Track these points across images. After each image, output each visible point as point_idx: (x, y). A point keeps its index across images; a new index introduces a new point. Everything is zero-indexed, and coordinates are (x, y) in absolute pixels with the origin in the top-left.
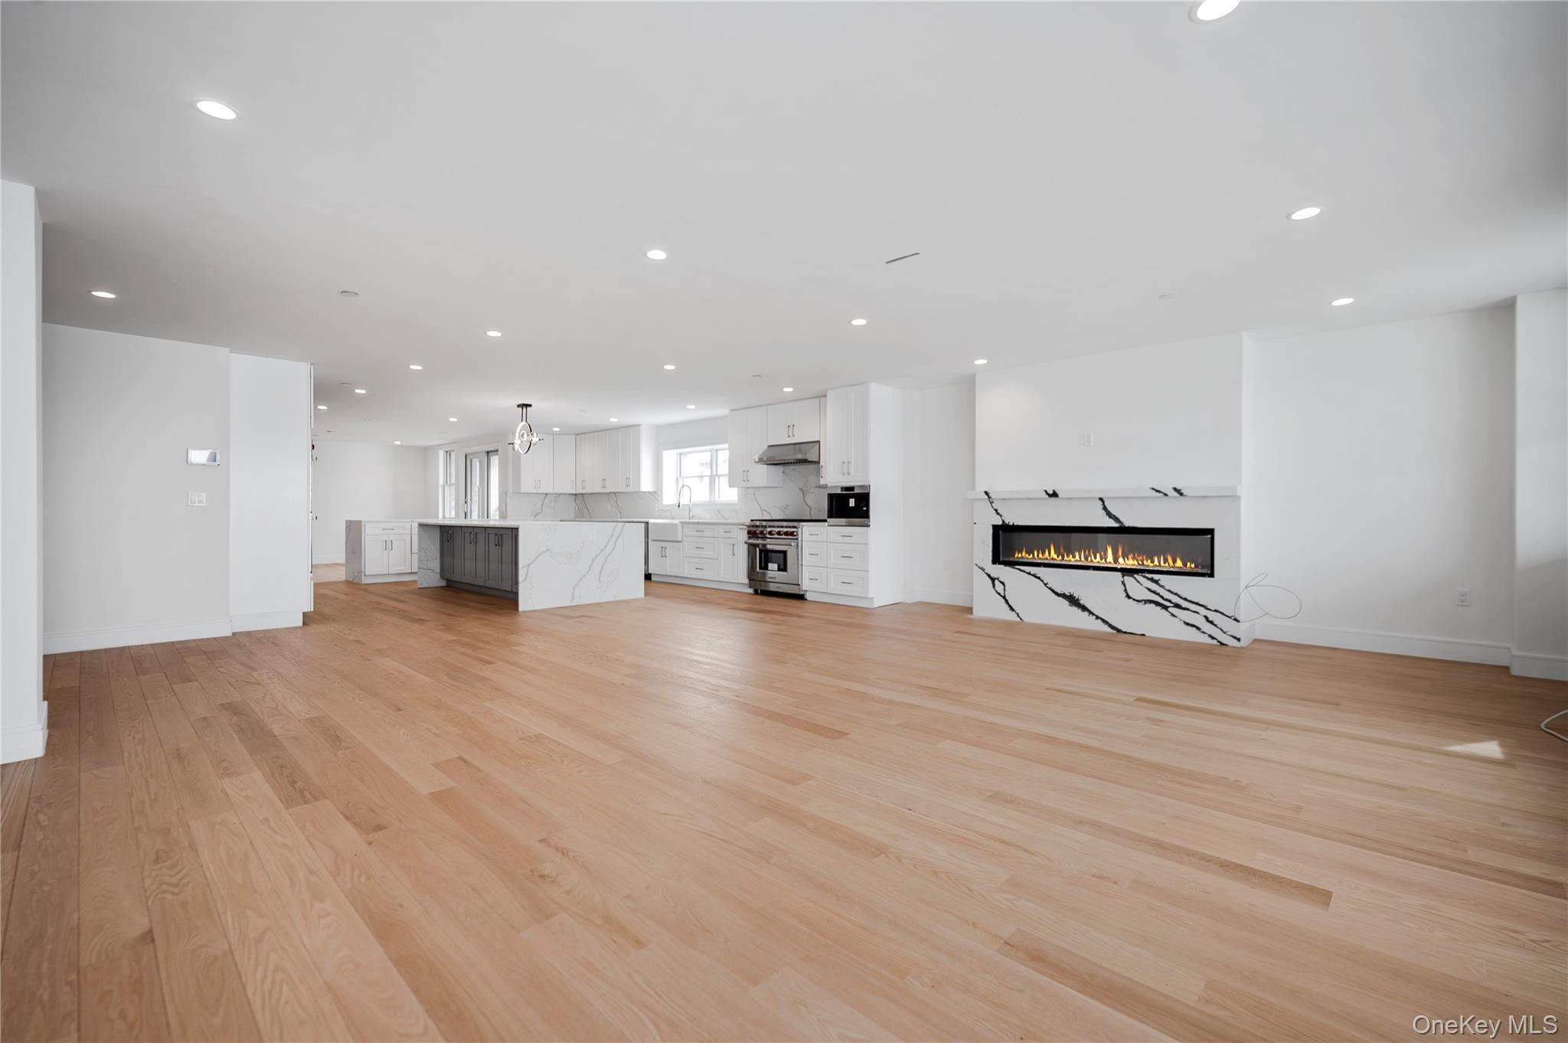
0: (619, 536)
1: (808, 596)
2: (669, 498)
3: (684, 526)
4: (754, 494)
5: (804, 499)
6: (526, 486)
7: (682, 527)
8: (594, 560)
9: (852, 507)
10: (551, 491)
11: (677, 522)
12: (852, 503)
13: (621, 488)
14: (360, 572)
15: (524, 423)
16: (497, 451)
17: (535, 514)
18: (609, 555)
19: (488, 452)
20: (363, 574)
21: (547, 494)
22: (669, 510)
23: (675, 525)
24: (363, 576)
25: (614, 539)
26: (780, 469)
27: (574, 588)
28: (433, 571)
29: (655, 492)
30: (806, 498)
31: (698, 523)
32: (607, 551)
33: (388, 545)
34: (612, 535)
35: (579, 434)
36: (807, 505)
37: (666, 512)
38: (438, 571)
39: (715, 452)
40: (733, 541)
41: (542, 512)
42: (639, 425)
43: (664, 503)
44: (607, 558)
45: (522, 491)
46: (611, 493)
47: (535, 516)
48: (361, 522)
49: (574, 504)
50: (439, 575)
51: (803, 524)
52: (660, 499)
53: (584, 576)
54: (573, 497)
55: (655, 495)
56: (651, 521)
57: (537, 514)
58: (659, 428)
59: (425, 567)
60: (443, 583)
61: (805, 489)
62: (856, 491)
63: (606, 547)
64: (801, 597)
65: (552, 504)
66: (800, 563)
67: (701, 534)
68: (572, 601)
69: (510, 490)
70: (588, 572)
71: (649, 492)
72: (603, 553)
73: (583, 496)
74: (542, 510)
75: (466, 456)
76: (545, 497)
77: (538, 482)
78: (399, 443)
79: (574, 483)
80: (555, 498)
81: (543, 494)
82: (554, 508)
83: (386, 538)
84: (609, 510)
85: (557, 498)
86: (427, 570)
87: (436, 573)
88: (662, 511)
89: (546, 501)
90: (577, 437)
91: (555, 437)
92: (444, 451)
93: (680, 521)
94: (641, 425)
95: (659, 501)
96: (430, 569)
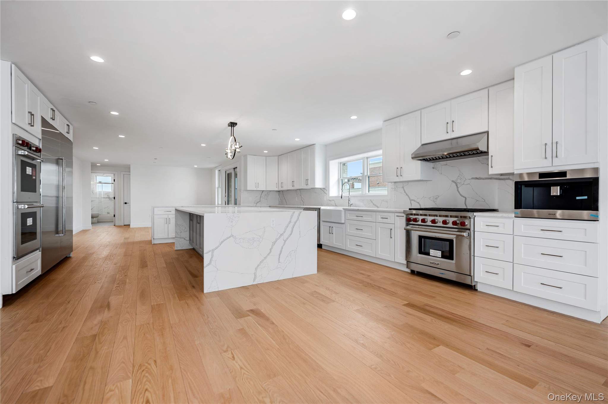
0: (295, 222)
1: (479, 288)
2: (334, 191)
3: (346, 211)
4: (403, 187)
5: (458, 190)
6: (251, 187)
7: (345, 212)
8: (274, 243)
9: (556, 196)
10: (265, 190)
11: (341, 208)
12: (556, 191)
13: (303, 186)
14: (153, 238)
15: (232, 137)
17: (256, 202)
18: (287, 239)
19: (234, 169)
21: (263, 191)
22: (333, 200)
23: (340, 211)
25: (291, 225)
26: (430, 164)
27: (256, 269)
28: (185, 239)
29: (324, 188)
30: (460, 189)
31: (358, 210)
32: (286, 235)
33: (168, 221)
34: (290, 222)
35: (279, 156)
36: (461, 195)
37: (331, 201)
38: (188, 239)
39: (366, 159)
40: (392, 226)
41: (260, 201)
42: (314, 144)
43: (329, 195)
44: (285, 241)
45: (248, 189)
46: (298, 189)
47: (256, 203)
49: (278, 196)
51: (475, 214)
52: (327, 192)
53: (265, 258)
54: (278, 192)
55: (324, 190)
56: (322, 208)
57: (258, 202)
58: (327, 147)
59: (179, 237)
60: (190, 247)
61: (459, 181)
62: (568, 177)
63: (284, 232)
64: (471, 288)
65: (266, 197)
66: (472, 254)
67: (360, 218)
68: (254, 280)
69: (242, 189)
70: (269, 254)
71: (320, 189)
72: (282, 237)
73: (283, 192)
74: (260, 200)
75: (226, 171)
76: (262, 193)
77: (257, 184)
78: (196, 166)
79: (277, 184)
80: (268, 193)
81: (261, 191)
82: (267, 199)
83: (166, 217)
84: (297, 200)
85: (269, 193)
86: (181, 238)
87: (187, 240)
88: (330, 201)
89: (262, 195)
90: (279, 157)
91: (267, 157)
92: (218, 170)
93: (343, 209)
94: (315, 145)
95: (327, 194)
96: (183, 238)
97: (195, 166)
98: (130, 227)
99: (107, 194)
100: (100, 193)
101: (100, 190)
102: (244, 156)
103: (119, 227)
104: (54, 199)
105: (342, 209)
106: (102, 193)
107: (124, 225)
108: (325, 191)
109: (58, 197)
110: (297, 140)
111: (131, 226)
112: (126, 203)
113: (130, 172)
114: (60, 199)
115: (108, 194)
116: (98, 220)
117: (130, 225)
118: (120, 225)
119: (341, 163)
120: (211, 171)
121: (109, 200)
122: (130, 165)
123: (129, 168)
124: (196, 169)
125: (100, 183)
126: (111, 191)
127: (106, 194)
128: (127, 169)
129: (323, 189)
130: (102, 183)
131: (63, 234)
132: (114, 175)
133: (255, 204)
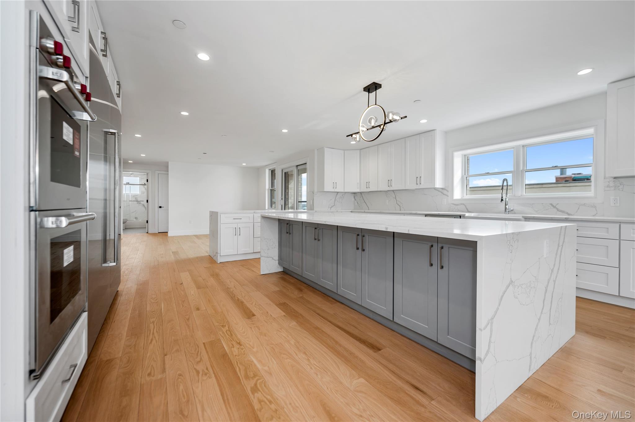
2: (458, 193)
6: (328, 187)
8: (546, 289)
10: (343, 191)
14: (217, 253)
16: (306, 163)
17: (331, 206)
19: (297, 166)
20: (219, 255)
21: (338, 192)
24: (219, 256)
28: (273, 259)
33: (237, 232)
37: (457, 205)
38: (277, 258)
42: (434, 130)
43: (454, 199)
45: (325, 190)
47: (331, 208)
48: (218, 212)
49: (353, 199)
50: (277, 262)
52: (449, 194)
54: (353, 194)
59: (266, 255)
60: (281, 269)
65: (340, 200)
69: (316, 190)
73: (361, 194)
74: (335, 204)
75: (282, 170)
76: (337, 195)
77: (335, 184)
78: (245, 164)
79: (359, 183)
80: (342, 195)
81: (336, 192)
82: (342, 203)
83: (235, 226)
84: (388, 204)
85: (344, 195)
86: (268, 257)
87: (275, 260)
88: (455, 205)
89: (337, 198)
90: (361, 150)
91: (345, 151)
92: (269, 170)
93: (523, 217)
94: (436, 131)
95: (448, 196)
96: (270, 257)
97: (243, 164)
98: (167, 235)
99: (135, 196)
100: (128, 195)
101: (128, 192)
102: (317, 150)
103: (154, 234)
104: (103, 202)
105: (521, 218)
106: (129, 195)
107: (159, 233)
108: (445, 192)
109: (105, 200)
110: (424, 121)
111: (170, 234)
112: (160, 207)
113: (168, 171)
114: (108, 202)
115: (137, 197)
116: (125, 226)
117: (167, 232)
118: (154, 233)
119: (465, 155)
120: (258, 170)
121: (137, 203)
122: (168, 163)
123: (167, 167)
124: (244, 168)
125: (128, 184)
126: (139, 193)
127: (133, 197)
128: (165, 167)
129: (441, 190)
130: (130, 184)
131: (114, 262)
132: (147, 174)
133: (329, 209)
